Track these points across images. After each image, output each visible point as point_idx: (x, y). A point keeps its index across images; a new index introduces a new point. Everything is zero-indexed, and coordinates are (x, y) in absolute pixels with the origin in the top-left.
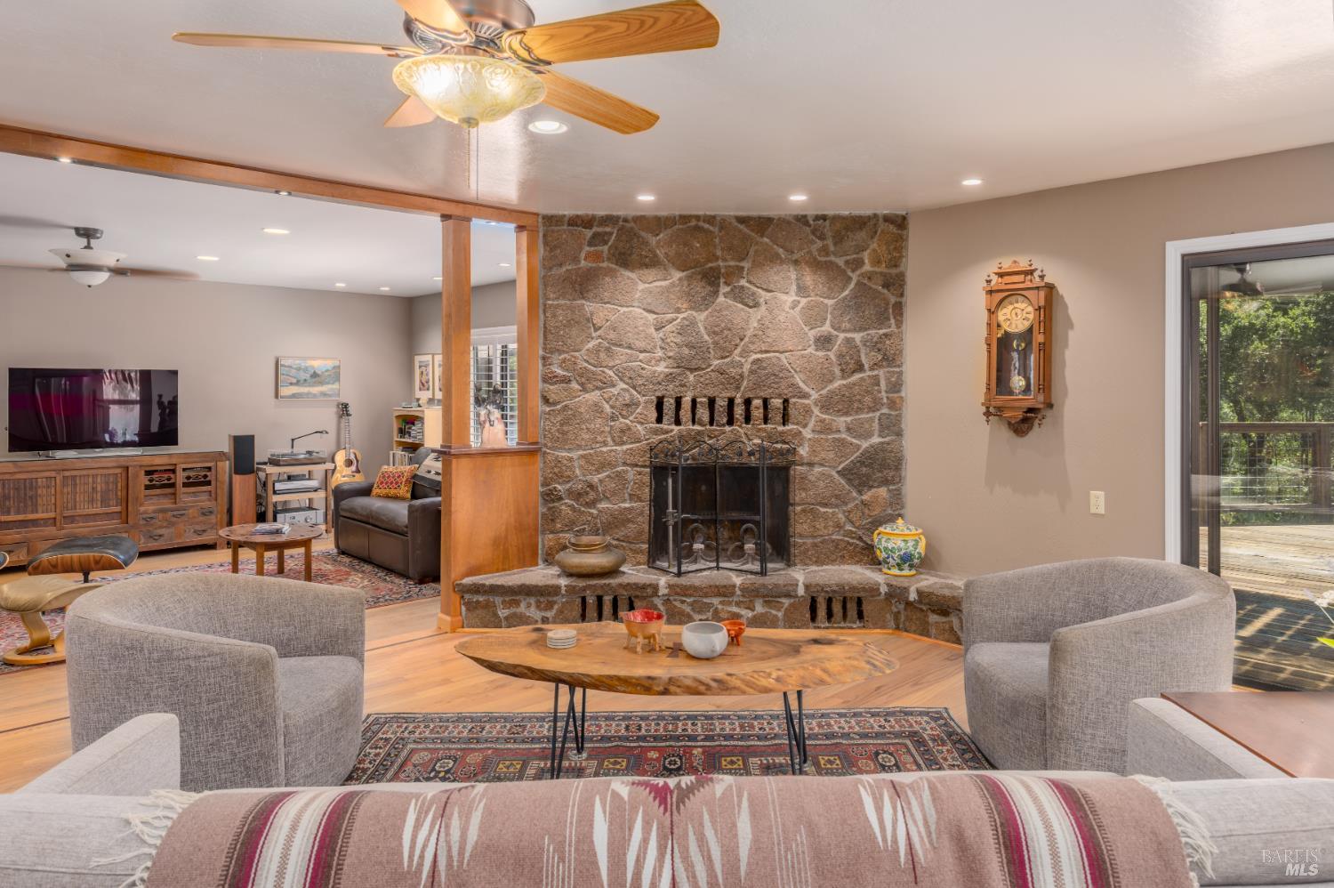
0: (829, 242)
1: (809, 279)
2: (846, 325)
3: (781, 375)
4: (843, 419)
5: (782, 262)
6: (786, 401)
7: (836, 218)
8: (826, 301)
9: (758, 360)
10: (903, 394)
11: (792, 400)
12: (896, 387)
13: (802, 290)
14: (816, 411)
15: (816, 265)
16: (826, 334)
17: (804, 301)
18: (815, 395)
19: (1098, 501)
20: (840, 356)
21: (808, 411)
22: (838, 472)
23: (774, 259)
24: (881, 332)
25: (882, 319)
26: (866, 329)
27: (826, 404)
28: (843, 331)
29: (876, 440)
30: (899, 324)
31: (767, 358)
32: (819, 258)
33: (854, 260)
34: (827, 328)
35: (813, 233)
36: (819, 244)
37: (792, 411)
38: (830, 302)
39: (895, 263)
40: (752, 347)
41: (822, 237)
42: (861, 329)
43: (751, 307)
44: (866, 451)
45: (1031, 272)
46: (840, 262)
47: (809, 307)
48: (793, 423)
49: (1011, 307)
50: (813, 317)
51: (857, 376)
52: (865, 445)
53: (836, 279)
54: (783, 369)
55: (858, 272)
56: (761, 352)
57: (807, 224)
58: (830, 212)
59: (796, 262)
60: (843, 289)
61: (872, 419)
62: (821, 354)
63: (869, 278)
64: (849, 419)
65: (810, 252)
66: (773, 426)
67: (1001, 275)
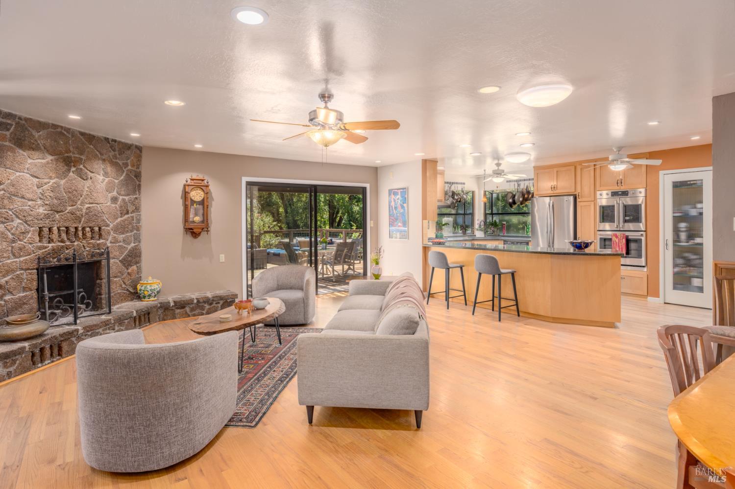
0: (117, 153)
1: (109, 169)
2: (123, 193)
3: (98, 215)
4: (122, 236)
5: (99, 159)
6: (100, 229)
7: (120, 142)
8: (115, 180)
9: (89, 207)
10: (141, 224)
11: (103, 228)
12: (139, 221)
13: (106, 174)
14: (112, 233)
15: (114, 164)
16: (115, 196)
17: (107, 180)
18: (111, 225)
19: (222, 258)
20: (121, 207)
21: (109, 233)
22: (120, 261)
23: (96, 157)
24: (134, 196)
25: (134, 192)
26: (129, 195)
27: (116, 229)
28: (122, 195)
29: (133, 245)
30: (140, 193)
31: (93, 207)
32: (114, 160)
33: (125, 163)
34: (115, 193)
35: (111, 147)
36: (112, 153)
37: (103, 233)
38: (116, 181)
39: (138, 167)
40: (86, 201)
41: (114, 151)
42: (128, 195)
43: (84, 180)
44: (130, 250)
45: (203, 180)
46: (120, 163)
47: (109, 183)
48: (103, 239)
49: (195, 192)
50: (109, 189)
51: (126, 216)
52: (129, 247)
53: (119, 171)
54: (99, 212)
55: (126, 169)
56: (90, 203)
57: (109, 142)
58: (118, 139)
59: (104, 160)
60: (122, 175)
61: (131, 236)
62: (113, 205)
63: (131, 172)
64: (124, 236)
65: (109, 156)
66: (95, 241)
67: (191, 179)
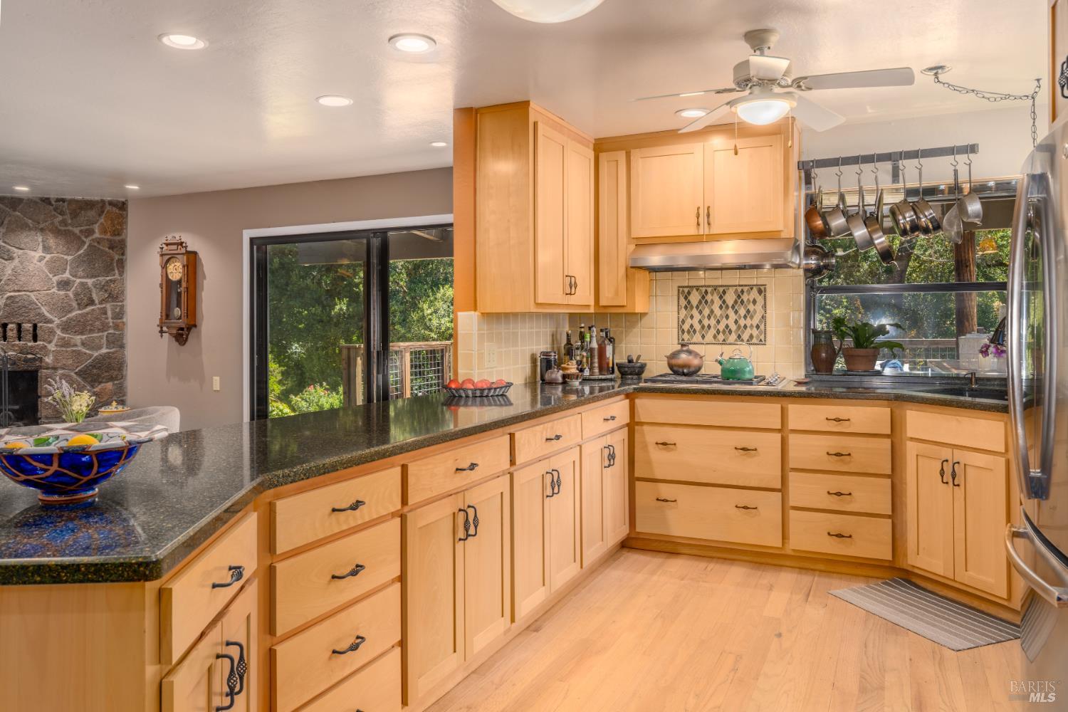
0: (68, 217)
1: (52, 241)
2: (81, 273)
3: (30, 307)
4: (79, 337)
5: (30, 229)
6: (35, 326)
7: (71, 201)
8: (66, 257)
9: (12, 297)
10: (124, 320)
11: (39, 325)
12: (119, 315)
13: (46, 249)
14: (59, 332)
15: (57, 232)
16: (65, 279)
17: (48, 257)
18: (57, 321)
19: (216, 383)
20: (76, 294)
21: (52, 332)
22: (76, 373)
23: (24, 227)
24: (108, 278)
25: (108, 269)
26: (96, 277)
27: (66, 327)
28: (80, 278)
29: (104, 351)
30: (121, 273)
31: (19, 296)
32: (60, 228)
33: (86, 230)
34: (67, 275)
35: (55, 210)
36: (60, 218)
37: (39, 332)
38: (69, 258)
39: (118, 232)
40: (7, 288)
41: (62, 213)
42: (92, 277)
43: (6, 260)
44: (96, 358)
45: (181, 244)
46: (77, 231)
47: (52, 261)
48: (40, 340)
49: (173, 265)
50: (55, 267)
51: (89, 309)
52: (96, 354)
53: (73, 242)
54: (32, 303)
55: (90, 238)
56: (14, 291)
57: (50, 204)
58: (68, 197)
59: (42, 230)
60: (78, 249)
61: (101, 337)
62: (62, 293)
63: (98, 243)
64: (84, 337)
65: (52, 223)
66: (24, 343)
67: (167, 245)
